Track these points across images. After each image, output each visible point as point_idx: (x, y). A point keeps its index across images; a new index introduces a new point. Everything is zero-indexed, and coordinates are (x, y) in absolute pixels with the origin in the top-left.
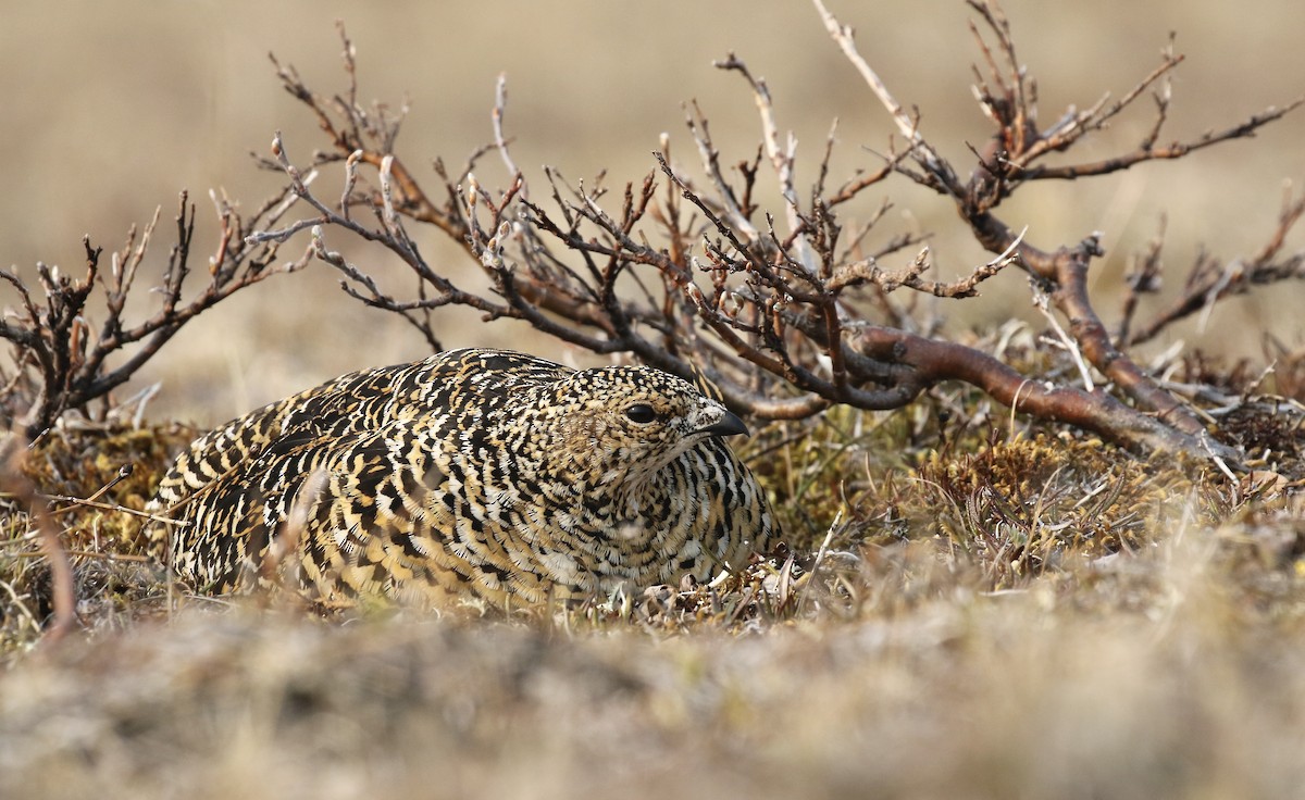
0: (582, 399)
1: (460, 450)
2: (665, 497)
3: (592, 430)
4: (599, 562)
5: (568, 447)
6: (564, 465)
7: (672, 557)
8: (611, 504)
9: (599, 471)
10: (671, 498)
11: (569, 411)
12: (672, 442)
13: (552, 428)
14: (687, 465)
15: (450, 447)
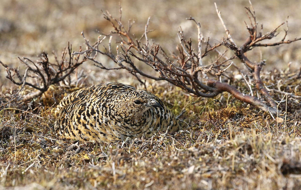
0: (125, 98)
1: (99, 107)
2: (145, 119)
3: (127, 105)
4: (126, 133)
5: (122, 109)
6: (121, 112)
7: (145, 132)
8: (131, 121)
9: (128, 114)
10: (147, 119)
11: (123, 101)
12: (144, 108)
13: (119, 104)
14: (152, 111)
15: (98, 106)
